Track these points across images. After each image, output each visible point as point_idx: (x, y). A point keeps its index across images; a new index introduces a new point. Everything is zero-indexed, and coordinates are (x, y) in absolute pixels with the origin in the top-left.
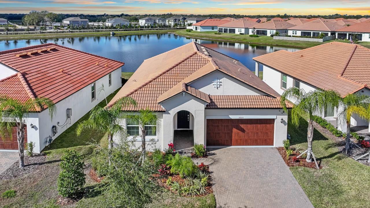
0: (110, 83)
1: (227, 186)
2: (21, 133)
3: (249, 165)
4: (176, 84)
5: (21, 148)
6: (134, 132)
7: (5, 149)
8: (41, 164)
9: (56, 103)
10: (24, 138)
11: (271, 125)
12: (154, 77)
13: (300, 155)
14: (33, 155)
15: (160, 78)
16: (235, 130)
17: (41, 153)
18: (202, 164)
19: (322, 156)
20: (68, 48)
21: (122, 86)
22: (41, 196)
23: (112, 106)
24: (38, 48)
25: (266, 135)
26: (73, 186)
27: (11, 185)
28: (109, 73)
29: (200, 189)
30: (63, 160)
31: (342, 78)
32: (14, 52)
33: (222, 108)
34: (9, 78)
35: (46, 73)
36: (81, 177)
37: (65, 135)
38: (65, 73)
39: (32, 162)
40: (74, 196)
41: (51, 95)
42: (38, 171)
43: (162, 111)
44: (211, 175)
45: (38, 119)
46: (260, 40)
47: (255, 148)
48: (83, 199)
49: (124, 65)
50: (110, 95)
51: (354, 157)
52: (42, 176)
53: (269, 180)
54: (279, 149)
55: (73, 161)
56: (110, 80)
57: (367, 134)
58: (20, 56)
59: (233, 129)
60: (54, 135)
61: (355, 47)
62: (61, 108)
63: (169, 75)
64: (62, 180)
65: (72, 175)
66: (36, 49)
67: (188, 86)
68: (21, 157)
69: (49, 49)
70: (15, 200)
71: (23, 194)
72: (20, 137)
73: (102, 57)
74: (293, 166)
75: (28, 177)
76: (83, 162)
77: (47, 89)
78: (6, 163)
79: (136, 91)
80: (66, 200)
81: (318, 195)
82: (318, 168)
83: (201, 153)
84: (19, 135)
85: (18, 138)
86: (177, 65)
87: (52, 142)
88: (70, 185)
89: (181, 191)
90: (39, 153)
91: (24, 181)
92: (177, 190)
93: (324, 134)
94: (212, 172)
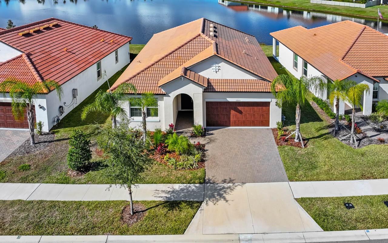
0: (116, 60)
1: (218, 162)
2: (30, 113)
3: (242, 144)
4: (177, 67)
5: (31, 127)
6: (137, 113)
7: (14, 128)
8: (51, 142)
9: (61, 85)
10: (34, 118)
11: (267, 108)
12: (157, 60)
13: (290, 136)
14: (43, 133)
15: (162, 61)
16: (233, 112)
17: (49, 131)
18: (199, 143)
19: (311, 137)
20: (71, 23)
21: (131, 62)
22: (53, 170)
23: (116, 88)
24: (40, 25)
25: (262, 117)
26: (80, 160)
27: (25, 160)
28: (116, 50)
29: (193, 164)
30: (71, 138)
31: (342, 62)
32: (16, 30)
33: (219, 92)
34: (14, 59)
35: (50, 52)
36: (87, 153)
37: (72, 115)
38: (69, 52)
39: (42, 140)
40: (82, 169)
41: (57, 76)
42: (48, 148)
43: (162, 94)
44: (205, 153)
45: (45, 100)
46: (295, 3)
47: (251, 128)
48: (90, 172)
49: (132, 40)
50: (117, 72)
51: (340, 137)
52: (53, 153)
53: (257, 157)
54: (274, 130)
55: (80, 139)
56: (116, 57)
57: (360, 116)
58: (23, 35)
59: (231, 111)
60: (61, 115)
61: (363, 29)
62: (67, 88)
63: (171, 58)
64: (71, 155)
65: (80, 151)
66: (38, 25)
67: (188, 70)
68: (32, 135)
69: (51, 25)
70: (30, 172)
71: (36, 167)
72: (30, 117)
73: (108, 32)
74: (281, 145)
75: (40, 153)
76: (89, 141)
77: (53, 70)
78: (18, 141)
79: (138, 74)
80: (75, 173)
81: (294, 169)
82: (303, 147)
83: (199, 133)
84: (29, 116)
85: (28, 118)
86: (180, 48)
87: (59, 122)
88: (78, 160)
89: (176, 166)
90: (48, 131)
91: (37, 157)
92: (173, 165)
93: (320, 116)
94: (207, 150)
